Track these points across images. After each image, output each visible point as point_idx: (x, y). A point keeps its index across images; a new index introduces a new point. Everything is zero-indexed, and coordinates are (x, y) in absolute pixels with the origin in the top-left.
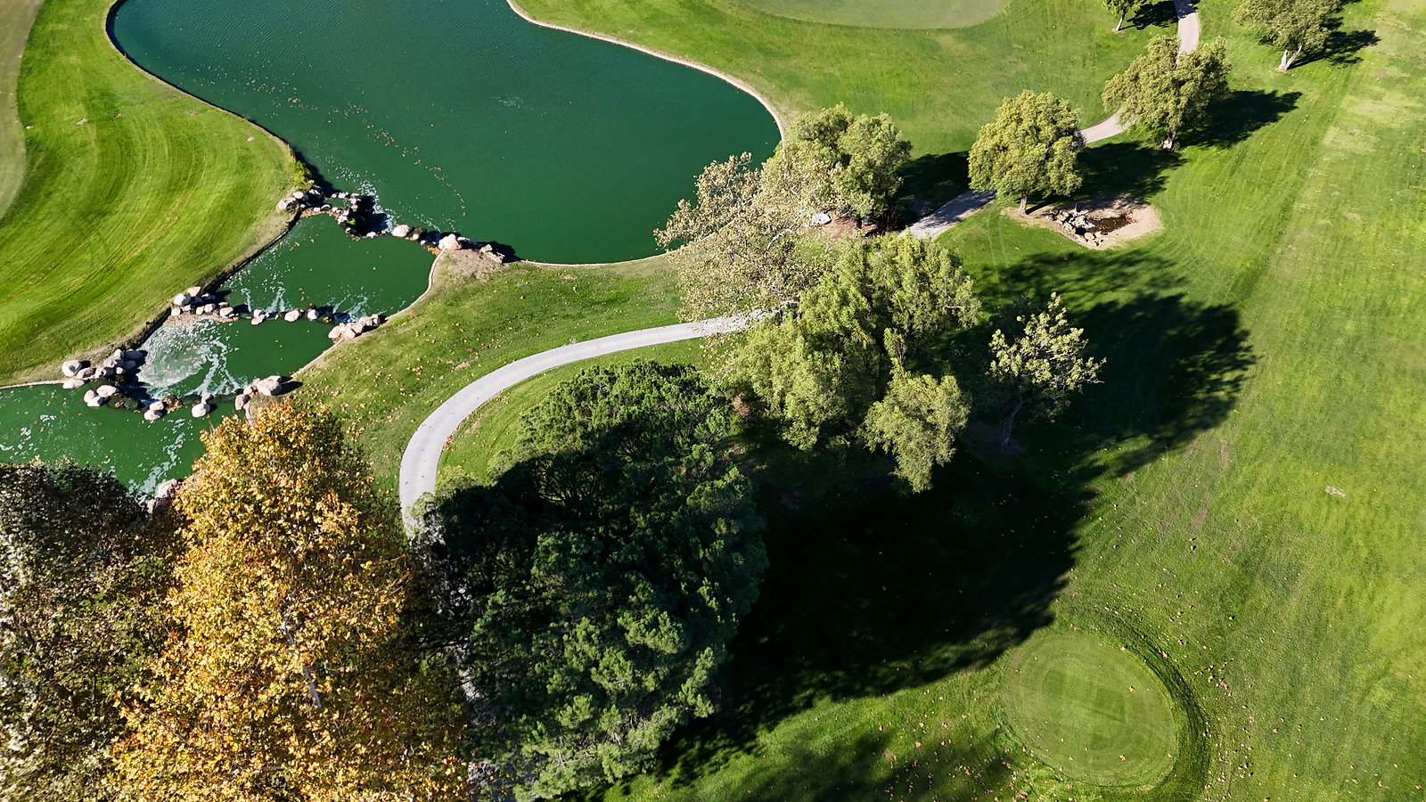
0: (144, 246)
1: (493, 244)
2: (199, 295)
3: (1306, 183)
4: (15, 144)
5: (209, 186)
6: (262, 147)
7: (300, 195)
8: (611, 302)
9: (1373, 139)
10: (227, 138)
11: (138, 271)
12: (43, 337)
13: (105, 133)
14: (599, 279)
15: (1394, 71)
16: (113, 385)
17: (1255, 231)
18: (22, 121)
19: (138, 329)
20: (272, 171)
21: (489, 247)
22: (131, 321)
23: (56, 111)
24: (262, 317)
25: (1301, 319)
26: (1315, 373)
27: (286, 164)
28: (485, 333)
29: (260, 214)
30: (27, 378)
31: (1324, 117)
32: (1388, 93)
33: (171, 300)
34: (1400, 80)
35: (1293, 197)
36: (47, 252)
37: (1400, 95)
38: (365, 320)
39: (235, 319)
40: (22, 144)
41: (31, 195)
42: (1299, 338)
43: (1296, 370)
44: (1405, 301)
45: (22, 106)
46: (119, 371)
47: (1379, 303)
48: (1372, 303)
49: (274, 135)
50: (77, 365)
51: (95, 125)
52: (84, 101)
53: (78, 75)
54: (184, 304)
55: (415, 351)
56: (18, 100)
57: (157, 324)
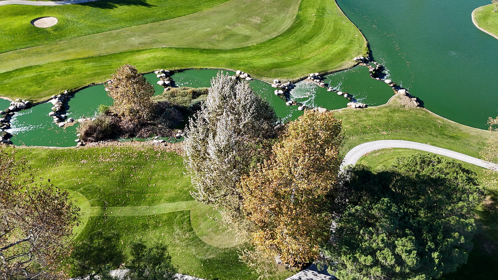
0: (311, 56)
1: (417, 98)
2: (317, 76)
4: (294, 15)
5: (337, 45)
6: (359, 39)
7: (362, 58)
8: (452, 137)
10: (350, 33)
11: (305, 62)
12: (274, 70)
13: (318, 20)
14: (452, 127)
16: (283, 91)
18: (299, 9)
19: (297, 78)
20: (358, 47)
21: (415, 99)
22: (296, 76)
23: (309, 10)
24: (331, 90)
27: (363, 47)
28: (398, 126)
29: (347, 59)
30: (264, 79)
33: (309, 74)
36: (286, 48)
38: (361, 105)
39: (323, 87)
40: (295, 16)
41: (291, 30)
45: (301, 5)
46: (287, 88)
49: (364, 37)
50: (277, 82)
51: (316, 17)
52: (317, 9)
54: (312, 77)
55: (371, 121)
56: (301, 3)
57: (302, 79)
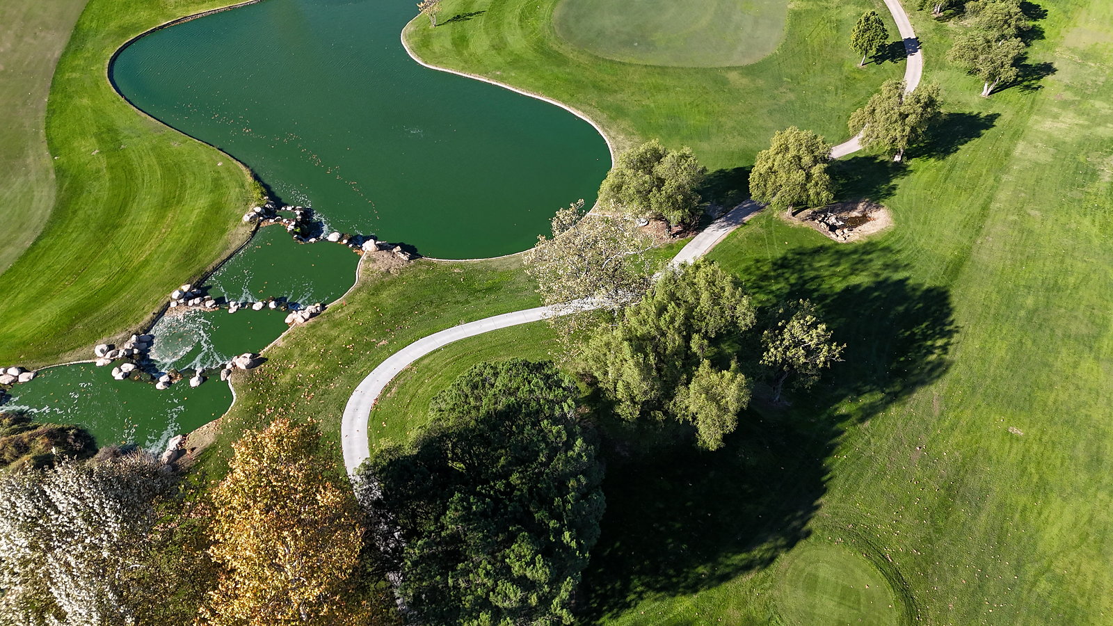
0: (148, 253)
1: (402, 245)
2: (190, 290)
3: (1001, 187)
4: (47, 171)
5: (192, 204)
6: (228, 170)
7: (258, 209)
8: (489, 290)
9: (1052, 150)
10: (202, 164)
11: (144, 272)
12: (80, 326)
13: (113, 161)
14: (480, 272)
15: (1068, 96)
16: (132, 363)
17: (962, 226)
18: (51, 153)
19: (147, 318)
20: (237, 190)
21: (399, 248)
22: (141, 313)
23: (76, 144)
24: (236, 307)
25: (994, 296)
26: (1002, 339)
27: (247, 184)
28: (398, 316)
29: (230, 225)
30: (69, 359)
31: (1015, 133)
32: (1064, 114)
33: (170, 295)
34: (1073, 102)
35: (991, 199)
36: (76, 259)
37: (1072, 114)
38: (311, 308)
39: (217, 309)
40: (52, 171)
41: (62, 212)
42: (993, 311)
43: (990, 336)
44: (1072, 280)
45: (50, 141)
46: (136, 351)
47: (1052, 282)
48: (1047, 282)
49: (237, 160)
50: (105, 348)
51: (105, 155)
52: (96, 135)
53: (89, 114)
54: (179, 298)
55: (348, 332)
56: (47, 136)
57: (161, 314)
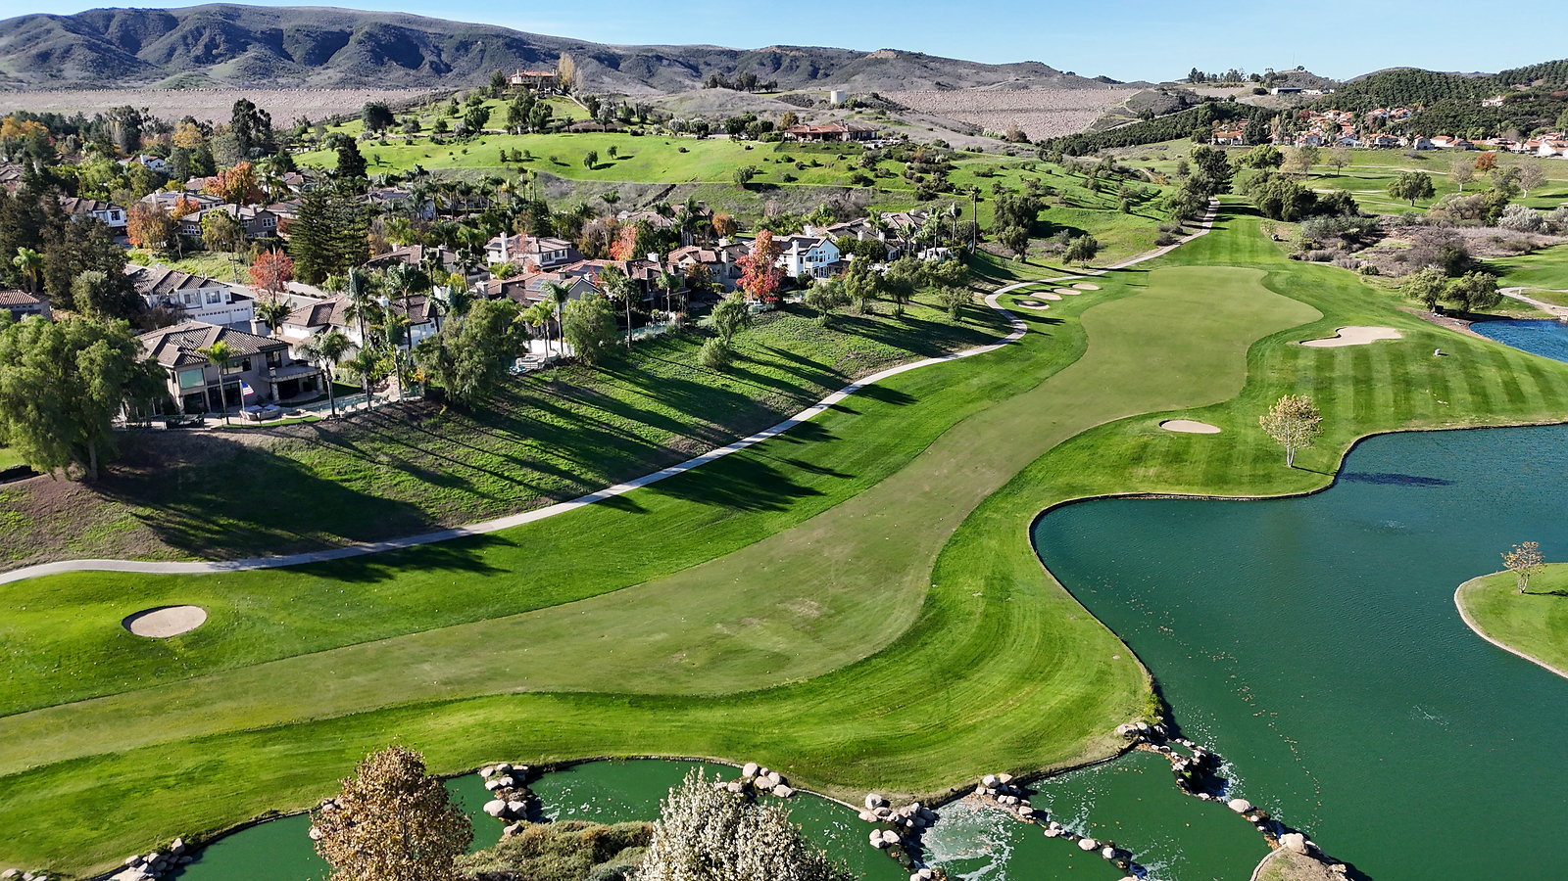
0: (980, 718)
1: (1348, 866)
2: (1008, 783)
4: (919, 596)
5: (1060, 687)
6: (1124, 669)
7: (1143, 727)
10: (1094, 649)
11: (965, 738)
12: (865, 763)
13: (991, 610)
16: (898, 834)
18: (932, 579)
19: (943, 791)
20: (1125, 694)
22: (939, 782)
23: (961, 580)
24: (1057, 831)
27: (1141, 692)
29: (1096, 730)
30: (835, 794)
33: (981, 777)
36: (901, 692)
39: (1031, 822)
40: (923, 597)
41: (911, 639)
45: (937, 568)
46: (909, 823)
49: (1141, 661)
50: (879, 801)
51: (986, 601)
52: (986, 578)
53: (991, 557)
54: (991, 786)
56: (937, 563)
57: (959, 795)
